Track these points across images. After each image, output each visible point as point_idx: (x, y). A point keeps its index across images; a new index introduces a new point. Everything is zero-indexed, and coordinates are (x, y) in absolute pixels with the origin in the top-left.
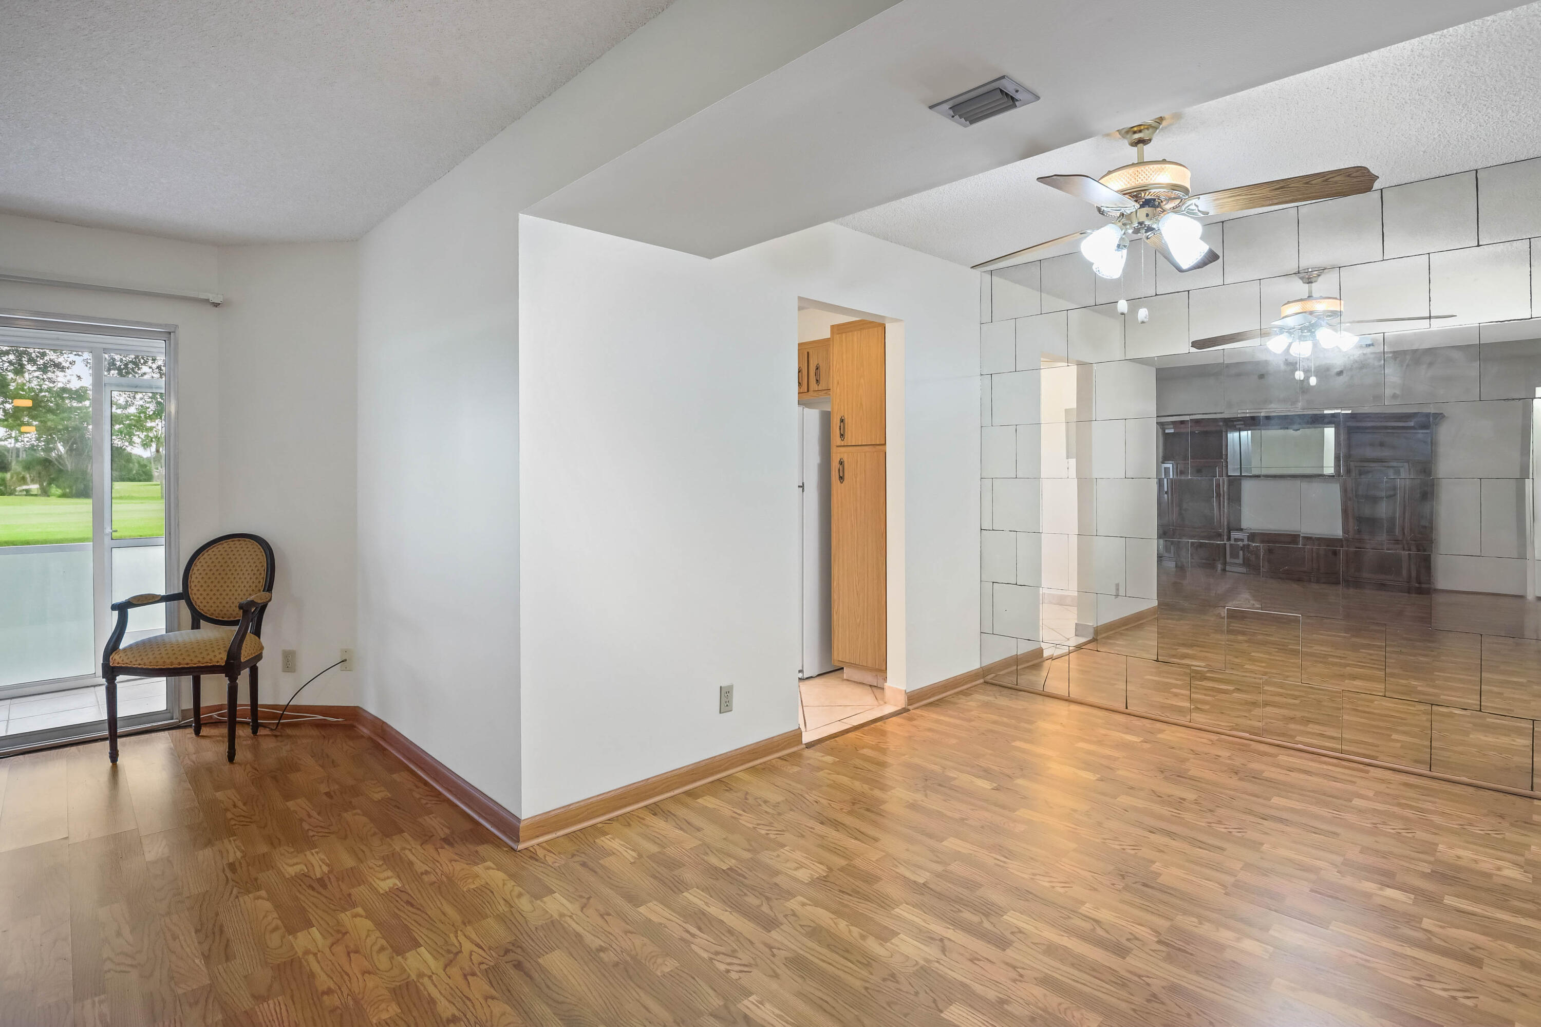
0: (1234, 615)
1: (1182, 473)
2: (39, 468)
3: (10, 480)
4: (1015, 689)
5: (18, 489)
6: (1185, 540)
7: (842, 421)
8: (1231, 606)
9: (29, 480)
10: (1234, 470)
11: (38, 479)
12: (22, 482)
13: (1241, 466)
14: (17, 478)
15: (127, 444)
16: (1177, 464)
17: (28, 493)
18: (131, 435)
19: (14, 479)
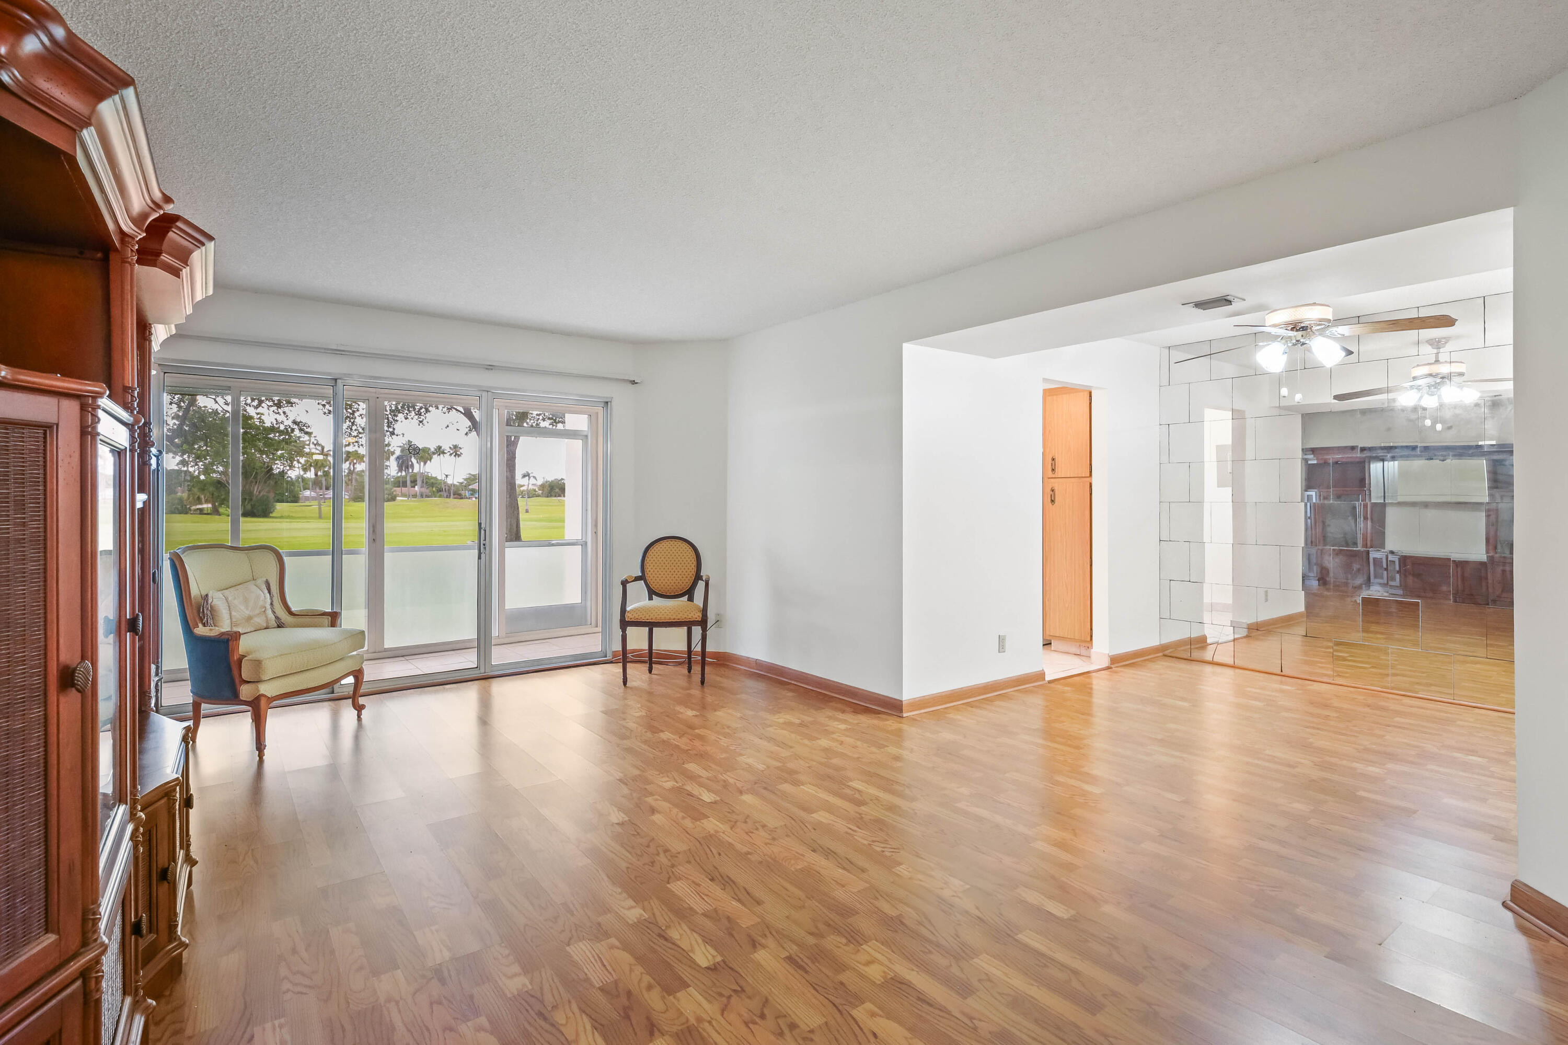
0: (1369, 603)
1: (1325, 498)
2: (211, 489)
3: (187, 500)
4: (1190, 660)
5: (193, 508)
6: (1328, 547)
7: (1053, 459)
8: (1365, 594)
9: (203, 500)
10: (1378, 498)
11: (212, 499)
12: (197, 502)
13: (1384, 494)
14: (193, 498)
15: (288, 468)
16: (1320, 493)
17: (201, 511)
18: (292, 460)
19: (191, 498)
